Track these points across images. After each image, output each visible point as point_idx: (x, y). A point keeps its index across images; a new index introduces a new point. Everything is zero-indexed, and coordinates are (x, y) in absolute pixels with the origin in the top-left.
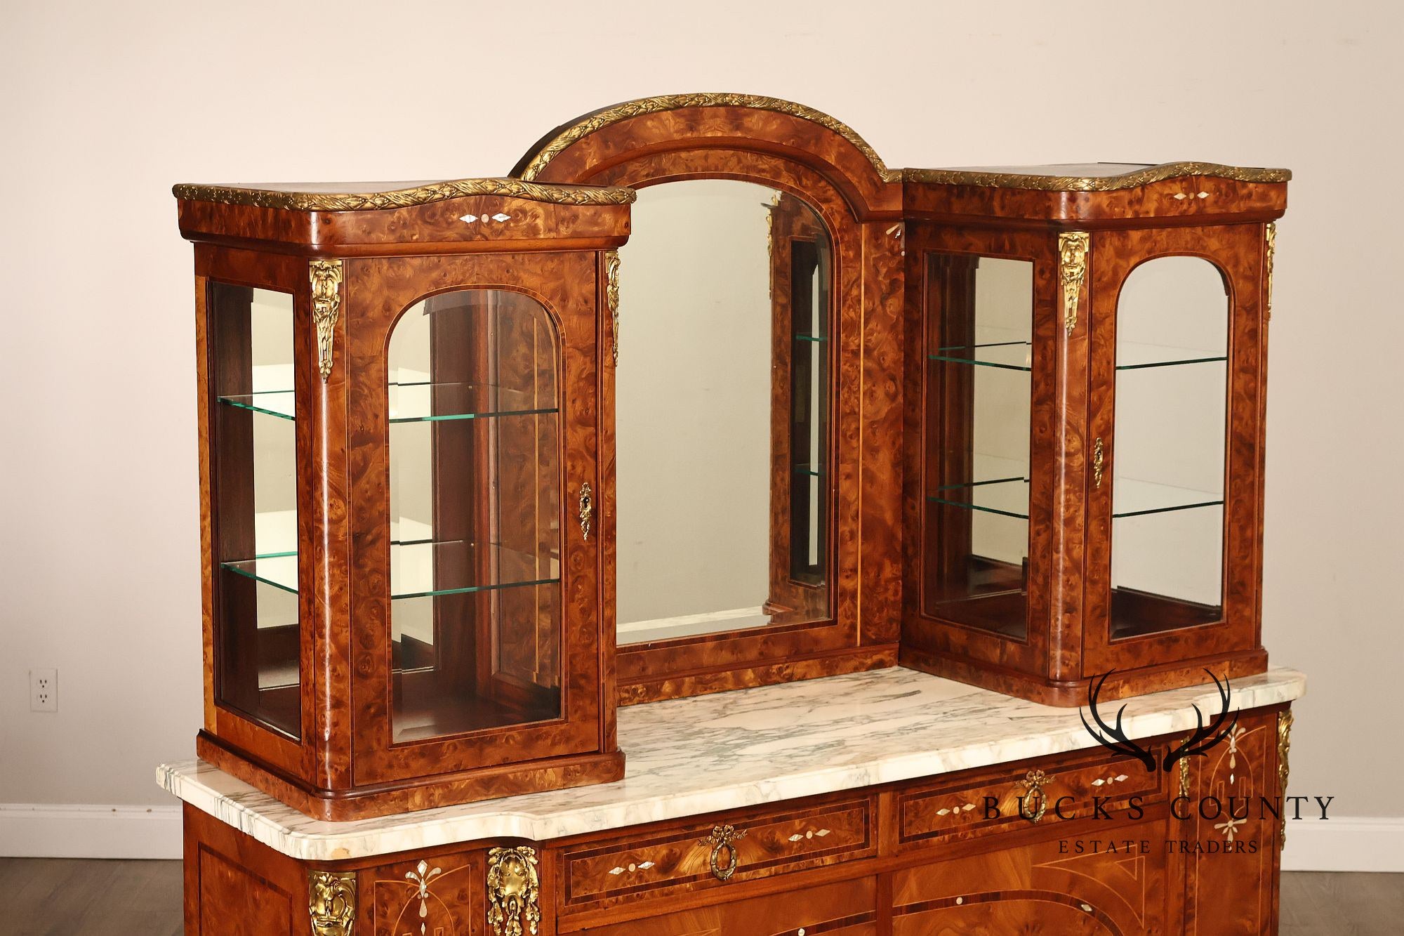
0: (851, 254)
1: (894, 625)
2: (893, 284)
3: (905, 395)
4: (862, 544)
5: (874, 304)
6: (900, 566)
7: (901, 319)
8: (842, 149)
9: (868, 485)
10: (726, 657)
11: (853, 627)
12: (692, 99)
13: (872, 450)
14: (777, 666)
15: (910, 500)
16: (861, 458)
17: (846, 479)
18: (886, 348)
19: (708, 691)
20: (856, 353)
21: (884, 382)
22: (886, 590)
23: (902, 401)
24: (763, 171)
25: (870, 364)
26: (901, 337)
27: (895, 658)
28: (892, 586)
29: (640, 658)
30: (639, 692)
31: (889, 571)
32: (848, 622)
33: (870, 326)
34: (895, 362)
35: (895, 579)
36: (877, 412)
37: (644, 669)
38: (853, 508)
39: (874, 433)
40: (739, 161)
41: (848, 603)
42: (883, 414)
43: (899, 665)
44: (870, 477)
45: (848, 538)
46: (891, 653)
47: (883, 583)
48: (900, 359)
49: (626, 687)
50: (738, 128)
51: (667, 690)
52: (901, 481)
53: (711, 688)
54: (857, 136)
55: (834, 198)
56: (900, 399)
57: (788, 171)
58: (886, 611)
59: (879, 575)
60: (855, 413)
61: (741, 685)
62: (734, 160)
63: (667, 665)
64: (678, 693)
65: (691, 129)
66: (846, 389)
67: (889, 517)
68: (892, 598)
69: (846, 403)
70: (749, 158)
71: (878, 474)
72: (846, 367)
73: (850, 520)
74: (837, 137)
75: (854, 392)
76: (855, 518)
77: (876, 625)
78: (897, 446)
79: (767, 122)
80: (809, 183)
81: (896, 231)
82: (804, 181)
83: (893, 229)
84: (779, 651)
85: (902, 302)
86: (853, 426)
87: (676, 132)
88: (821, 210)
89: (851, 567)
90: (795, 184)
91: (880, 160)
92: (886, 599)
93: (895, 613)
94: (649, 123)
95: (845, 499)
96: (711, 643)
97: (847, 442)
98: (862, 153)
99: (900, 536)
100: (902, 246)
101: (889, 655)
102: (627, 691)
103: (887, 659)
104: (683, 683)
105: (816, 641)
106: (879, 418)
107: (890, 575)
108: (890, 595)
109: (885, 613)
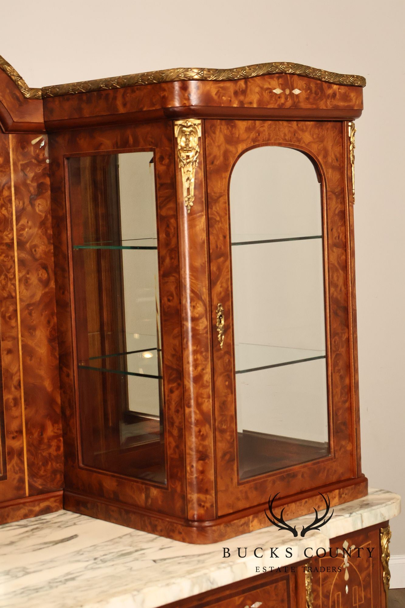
1: (58, 476)
2: (41, 186)
3: (56, 281)
5: (24, 204)
6: (61, 426)
7: (49, 217)
9: (28, 359)
11: (22, 480)
13: (30, 329)
15: (65, 369)
16: (20, 336)
17: (7, 354)
18: (37, 241)
20: (10, 246)
21: (37, 270)
22: (50, 446)
23: (54, 287)
25: (23, 255)
26: (50, 232)
27: (60, 504)
28: (54, 443)
31: (50, 431)
32: (17, 476)
33: (21, 222)
34: (46, 253)
35: (56, 437)
36: (32, 296)
39: (31, 314)
41: (15, 460)
42: (38, 297)
43: (64, 509)
44: (29, 352)
45: (12, 404)
46: (57, 500)
47: (46, 441)
48: (50, 250)
52: (57, 354)
56: (52, 284)
58: (50, 464)
59: (42, 435)
60: (13, 297)
66: (3, 277)
67: (48, 384)
68: (55, 453)
69: (4, 288)
71: (37, 349)
72: (2, 258)
73: (13, 389)
75: (11, 280)
76: (18, 387)
77: (41, 477)
78: (52, 324)
81: (40, 142)
83: (38, 140)
85: (49, 202)
86: (11, 309)
89: (17, 429)
91: (21, 78)
92: (50, 454)
93: (58, 465)
95: (7, 372)
97: (7, 323)
99: (59, 400)
100: (46, 155)
101: (55, 501)
103: (53, 505)
106: (34, 301)
107: (52, 434)
108: (53, 451)
109: (49, 467)
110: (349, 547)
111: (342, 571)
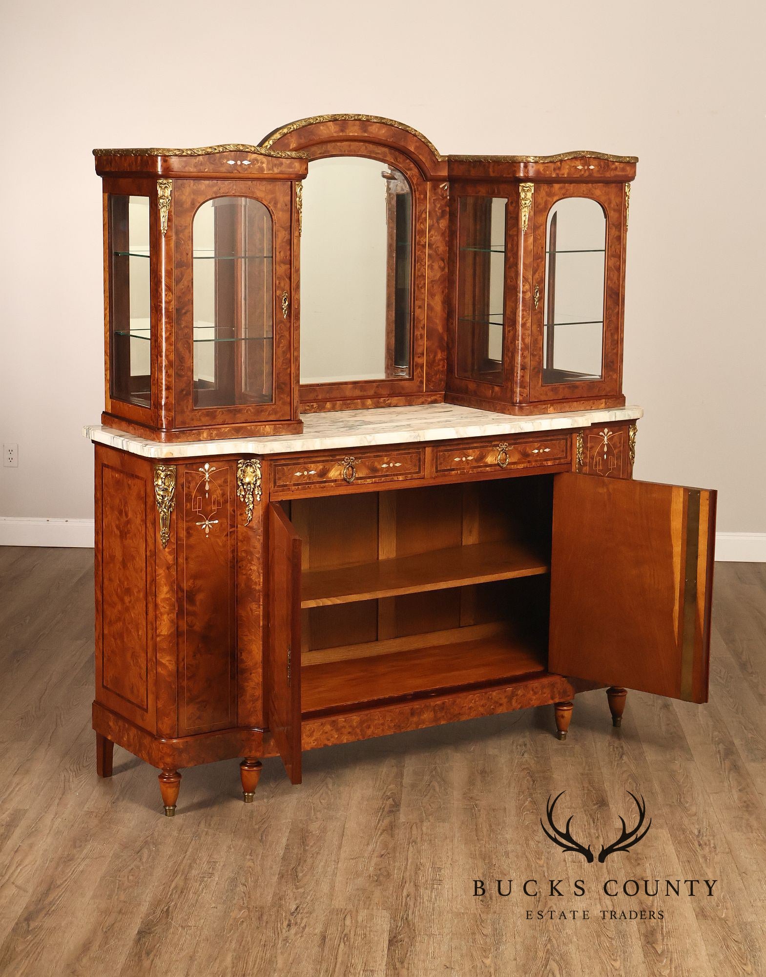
0: (422, 196)
1: (442, 383)
2: (443, 213)
3: (449, 268)
4: (426, 341)
5: (433, 222)
6: (446, 353)
7: (447, 230)
8: (417, 144)
9: (430, 312)
10: (358, 393)
11: (422, 382)
12: (343, 117)
13: (432, 295)
14: (383, 399)
15: (451, 320)
16: (426, 299)
17: (419, 308)
18: (439, 244)
19: (349, 409)
20: (424, 246)
21: (438, 261)
22: (439, 365)
24: (378, 153)
25: (431, 252)
26: (447, 239)
27: (442, 399)
28: (441, 363)
29: (315, 390)
30: (315, 406)
31: (439, 356)
32: (419, 380)
33: (431, 233)
34: (443, 251)
35: (443, 360)
36: (434, 276)
37: (317, 396)
38: (422, 323)
39: (433, 286)
40: (367, 149)
41: (419, 370)
42: (438, 277)
43: (444, 402)
44: (430, 308)
45: (419, 338)
47: (437, 361)
48: (446, 250)
49: (308, 404)
50: (365, 131)
51: (328, 407)
52: (446, 311)
53: (350, 407)
54: (425, 138)
55: (413, 168)
56: (446, 270)
57: (391, 154)
58: (438, 375)
59: (435, 357)
60: (423, 276)
61: (365, 407)
62: (364, 147)
63: (328, 395)
64: (334, 409)
65: (342, 131)
66: (419, 264)
67: (440, 329)
68: (442, 369)
69: (419, 270)
70: (371, 147)
71: (435, 307)
72: (419, 253)
73: (420, 329)
74: (415, 138)
75: (423, 266)
76: (423, 328)
77: (433, 382)
78: (444, 294)
79: (380, 129)
81: (445, 186)
82: (399, 160)
83: (443, 185)
84: (384, 392)
85: (447, 222)
86: (422, 282)
88: (407, 174)
89: (421, 352)
90: (394, 161)
91: (437, 150)
92: (439, 369)
93: (443, 376)
94: (322, 128)
95: (418, 318)
96: (349, 385)
98: (428, 146)
99: (446, 338)
100: (448, 194)
101: (440, 397)
102: (308, 406)
103: (438, 399)
104: (336, 404)
105: (403, 388)
106: (435, 279)
107: (441, 358)
108: (440, 367)
109: (438, 377)
110: (608, 433)
111: (603, 445)
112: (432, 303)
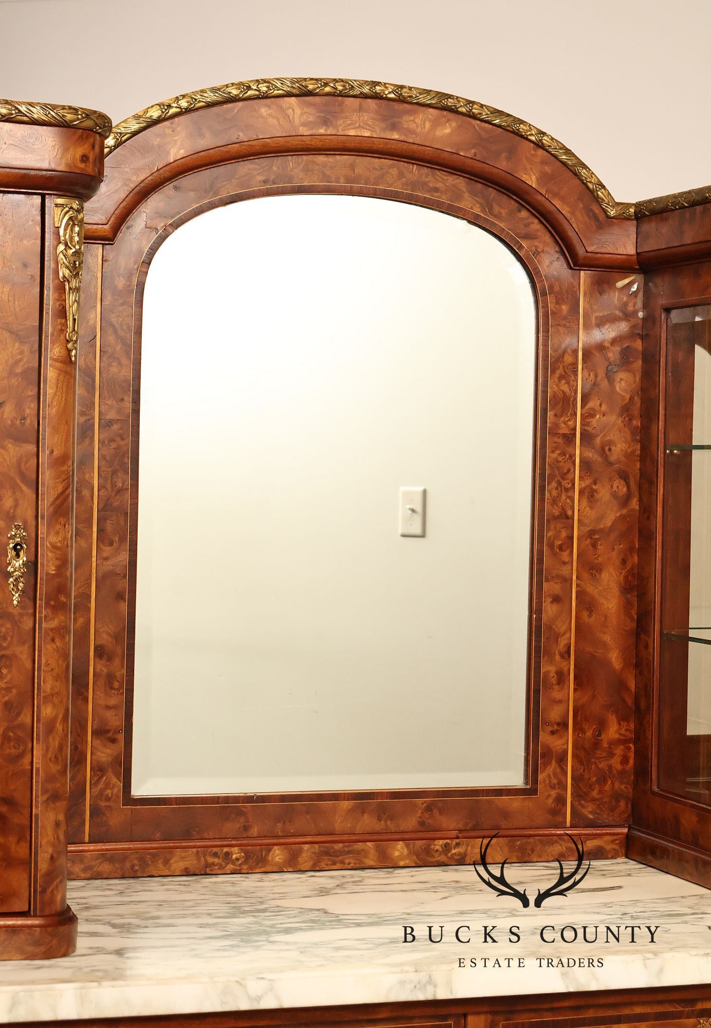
0: (565, 308)
1: (622, 804)
2: (626, 355)
3: (640, 500)
4: (575, 690)
5: (596, 376)
6: (632, 726)
7: (637, 399)
8: (547, 169)
9: (585, 614)
10: (368, 822)
11: (561, 800)
12: (326, 84)
13: (591, 568)
14: (441, 842)
15: (643, 636)
16: (574, 577)
17: (552, 602)
18: (614, 436)
19: (338, 866)
20: (569, 439)
21: (611, 480)
22: (611, 755)
23: (637, 508)
24: (436, 190)
25: (590, 454)
26: (637, 423)
27: (620, 847)
28: (619, 751)
29: (240, 813)
30: (234, 856)
31: (613, 731)
32: (554, 793)
33: (591, 405)
34: (628, 456)
35: (624, 742)
36: (600, 519)
37: (246, 828)
38: (563, 642)
39: (594, 546)
40: (401, 175)
41: (553, 767)
42: (608, 522)
43: (627, 857)
44: (587, 603)
45: (554, 681)
46: (615, 840)
47: (605, 745)
48: (634, 452)
49: (215, 850)
50: (394, 127)
51: (277, 859)
52: (634, 612)
53: (342, 862)
54: (568, 152)
55: (540, 234)
56: (635, 504)
57: (473, 193)
58: (610, 782)
59: (600, 735)
60: (567, 517)
61: (387, 863)
62: (394, 172)
63: (280, 825)
64: (292, 865)
65: (325, 122)
66: (554, 484)
67: (615, 658)
68: (619, 767)
69: (554, 502)
70: (414, 172)
71: (602, 601)
72: (554, 455)
73: (557, 657)
74: (540, 152)
75: (567, 490)
76: (566, 655)
77: (594, 800)
78: (629, 565)
79: (436, 123)
80: (504, 212)
81: (630, 284)
82: (496, 209)
83: (626, 281)
84: (450, 823)
85: (638, 378)
86: (564, 534)
87: (304, 125)
88: (521, 247)
89: (558, 720)
90: (483, 211)
91: (604, 187)
92: (610, 767)
93: (623, 787)
94: (264, 111)
95: (550, 628)
96: (347, 802)
97: (554, 554)
98: (577, 175)
99: (632, 685)
100: (640, 304)
101: (613, 842)
102: (215, 855)
103: (609, 847)
104: (300, 851)
105: (506, 814)
106: (602, 526)
107: (617, 736)
108: (616, 763)
109: (608, 787)
112: (590, 589)
